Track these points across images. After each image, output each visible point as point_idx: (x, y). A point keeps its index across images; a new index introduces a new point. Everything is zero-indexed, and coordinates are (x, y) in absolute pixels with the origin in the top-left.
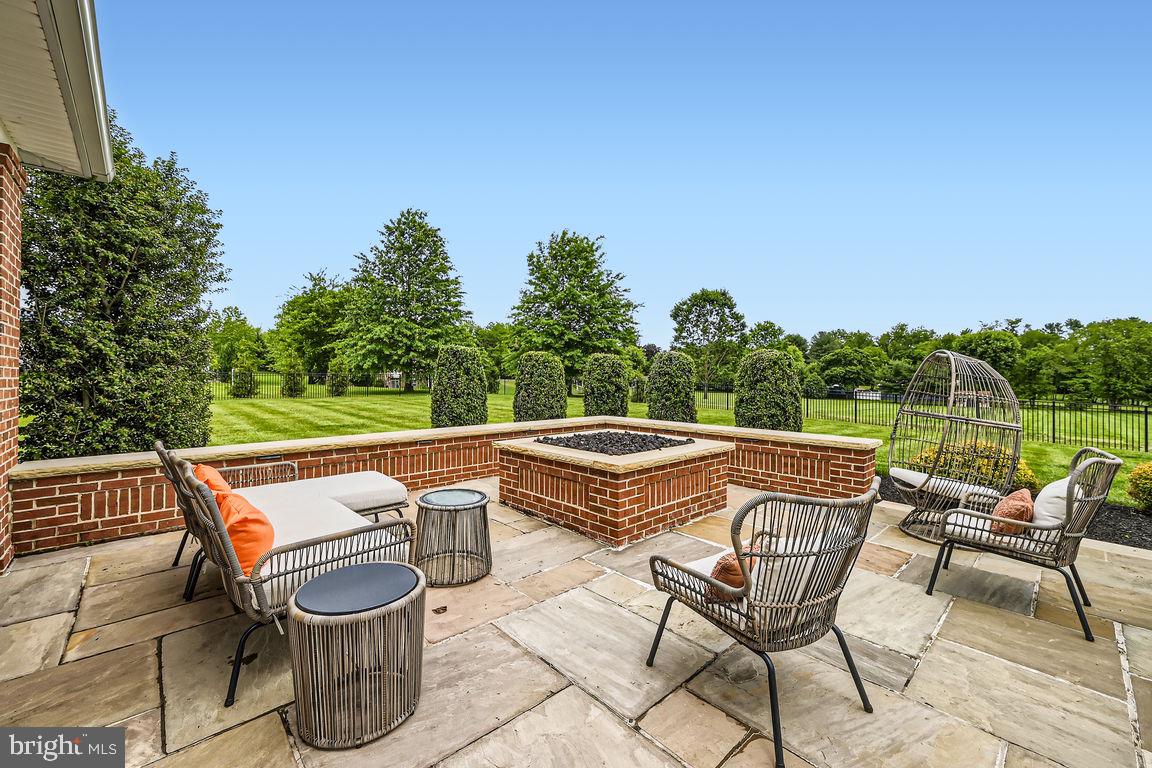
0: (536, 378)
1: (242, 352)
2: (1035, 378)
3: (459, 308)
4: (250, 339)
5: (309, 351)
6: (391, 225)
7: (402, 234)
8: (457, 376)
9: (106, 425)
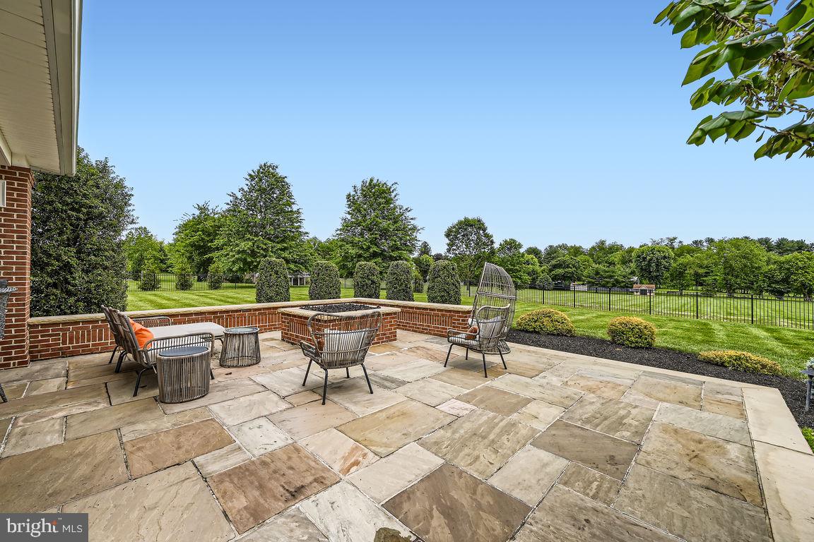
0: (321, 276)
1: (149, 259)
2: (682, 276)
3: (300, 230)
4: (155, 250)
5: (197, 258)
6: (253, 174)
7: (261, 180)
8: (271, 275)
9: (72, 300)
